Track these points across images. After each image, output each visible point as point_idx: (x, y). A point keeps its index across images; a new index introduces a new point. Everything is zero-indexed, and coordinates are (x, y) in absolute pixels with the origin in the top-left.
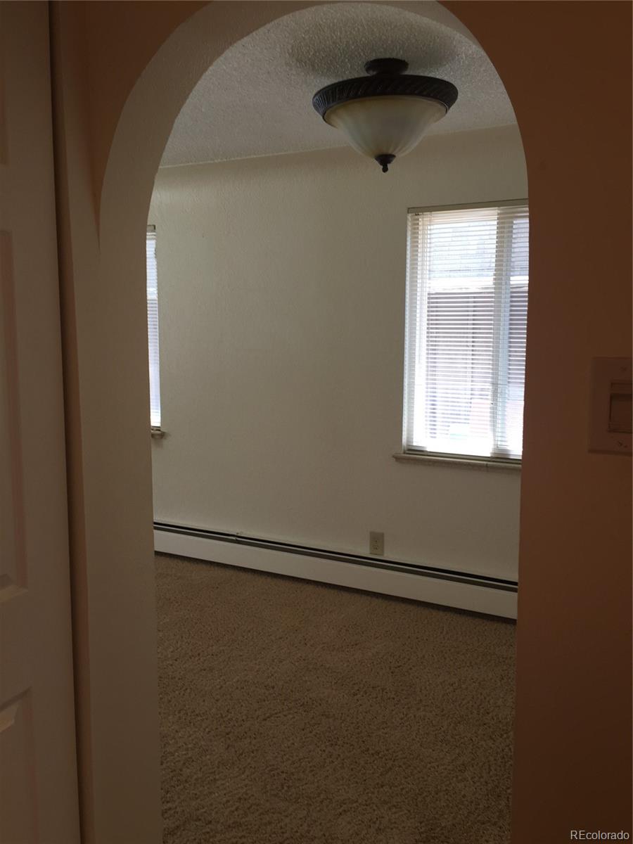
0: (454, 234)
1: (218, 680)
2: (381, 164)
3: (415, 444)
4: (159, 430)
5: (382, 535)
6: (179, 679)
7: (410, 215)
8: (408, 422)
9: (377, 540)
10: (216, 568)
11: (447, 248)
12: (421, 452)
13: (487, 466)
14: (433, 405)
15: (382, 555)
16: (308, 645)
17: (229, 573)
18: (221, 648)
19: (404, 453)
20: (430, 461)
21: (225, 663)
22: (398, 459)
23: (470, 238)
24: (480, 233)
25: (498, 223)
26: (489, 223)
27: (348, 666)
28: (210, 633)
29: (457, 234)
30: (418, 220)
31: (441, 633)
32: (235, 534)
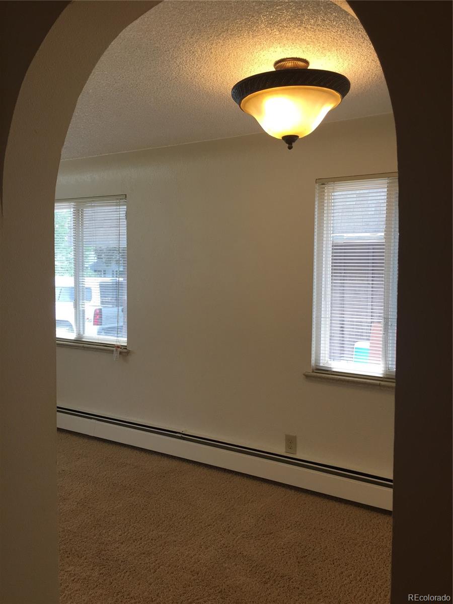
0: (358, 199)
1: (154, 564)
2: (287, 143)
3: (321, 365)
4: (126, 349)
5: (295, 438)
6: (122, 562)
7: (317, 184)
8: (316, 347)
9: (291, 442)
10: (166, 458)
11: (352, 210)
12: (327, 371)
13: (380, 385)
14: (342, 327)
15: (295, 454)
16: (231, 533)
17: (175, 463)
18: (160, 533)
19: (313, 372)
20: (333, 379)
21: (161, 548)
22: (307, 377)
23: (369, 202)
24: (376, 198)
25: (388, 191)
26: (381, 190)
27: (262, 554)
28: (152, 519)
29: (361, 199)
30: (324, 188)
31: (342, 525)
32: (181, 432)
